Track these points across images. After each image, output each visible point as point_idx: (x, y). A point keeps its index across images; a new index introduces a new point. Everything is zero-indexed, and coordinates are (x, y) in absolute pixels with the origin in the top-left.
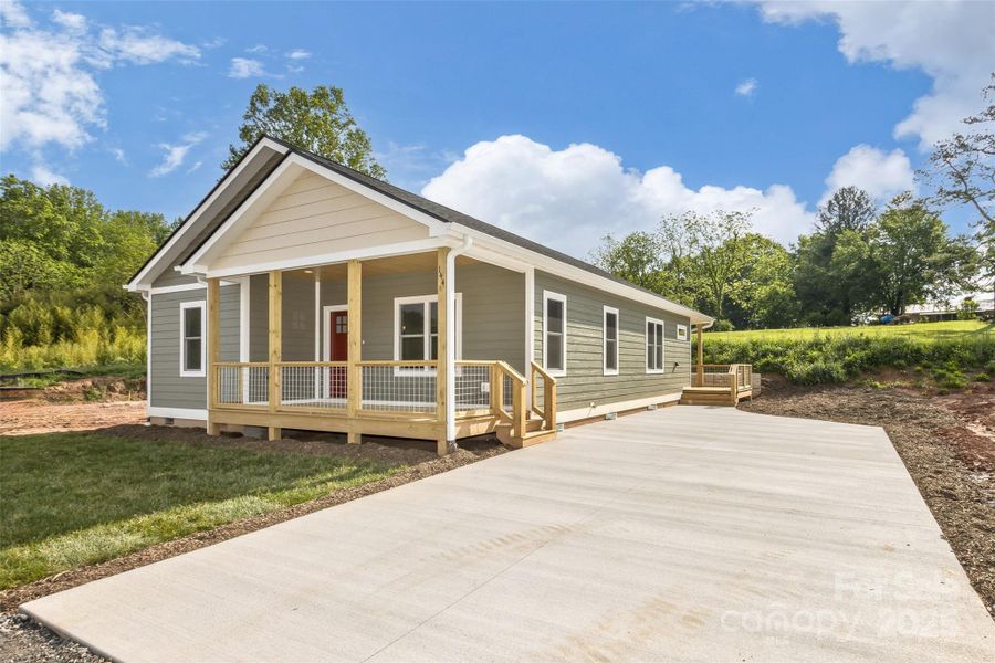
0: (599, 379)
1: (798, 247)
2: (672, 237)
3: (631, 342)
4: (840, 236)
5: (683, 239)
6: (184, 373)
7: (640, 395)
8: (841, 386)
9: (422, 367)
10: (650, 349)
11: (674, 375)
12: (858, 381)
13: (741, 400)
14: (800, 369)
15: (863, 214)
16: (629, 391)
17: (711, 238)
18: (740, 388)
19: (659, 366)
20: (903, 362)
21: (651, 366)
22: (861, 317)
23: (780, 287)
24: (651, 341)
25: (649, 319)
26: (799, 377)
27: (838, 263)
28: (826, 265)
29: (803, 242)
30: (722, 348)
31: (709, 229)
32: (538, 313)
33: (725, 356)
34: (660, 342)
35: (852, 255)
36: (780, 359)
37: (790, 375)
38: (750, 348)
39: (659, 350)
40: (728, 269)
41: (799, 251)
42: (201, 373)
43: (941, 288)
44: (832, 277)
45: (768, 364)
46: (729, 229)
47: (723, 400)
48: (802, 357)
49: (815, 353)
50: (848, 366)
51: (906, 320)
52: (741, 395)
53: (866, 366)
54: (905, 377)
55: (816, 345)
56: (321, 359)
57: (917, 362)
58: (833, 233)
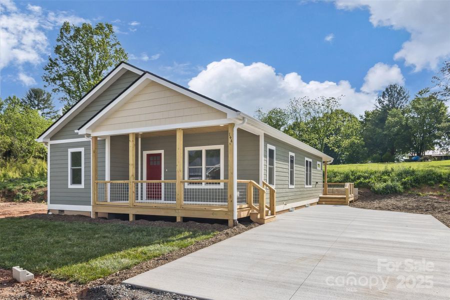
0: (288, 190)
1: (364, 117)
2: (295, 111)
3: (300, 170)
4: (390, 112)
5: (302, 112)
6: (70, 186)
7: (303, 199)
8: (401, 195)
9: (219, 183)
10: (307, 174)
11: (316, 189)
12: (410, 192)
13: (350, 202)
14: (379, 186)
15: (402, 99)
16: (298, 197)
17: (318, 112)
18: (350, 195)
19: (310, 184)
20: (432, 182)
21: (307, 184)
22: (399, 157)
23: (356, 140)
24: (307, 171)
25: (306, 159)
26: (379, 190)
27: (388, 127)
28: (382, 128)
29: (367, 114)
30: (335, 174)
31: (317, 107)
32: (265, 156)
33: (337, 179)
34: (310, 171)
35: (397, 123)
36: (367, 180)
37: (374, 189)
38: (350, 174)
39: (310, 174)
40: (327, 130)
41: (365, 119)
42: (82, 186)
43: (444, 142)
44: (386, 135)
45: (361, 183)
46: (328, 107)
47: (342, 202)
48: (380, 179)
49: (386, 177)
50: (404, 184)
51: (426, 159)
52: (350, 199)
53: (414, 184)
54: (434, 190)
55: (386, 173)
56: (142, 179)
57: (440, 182)
58: (385, 110)
